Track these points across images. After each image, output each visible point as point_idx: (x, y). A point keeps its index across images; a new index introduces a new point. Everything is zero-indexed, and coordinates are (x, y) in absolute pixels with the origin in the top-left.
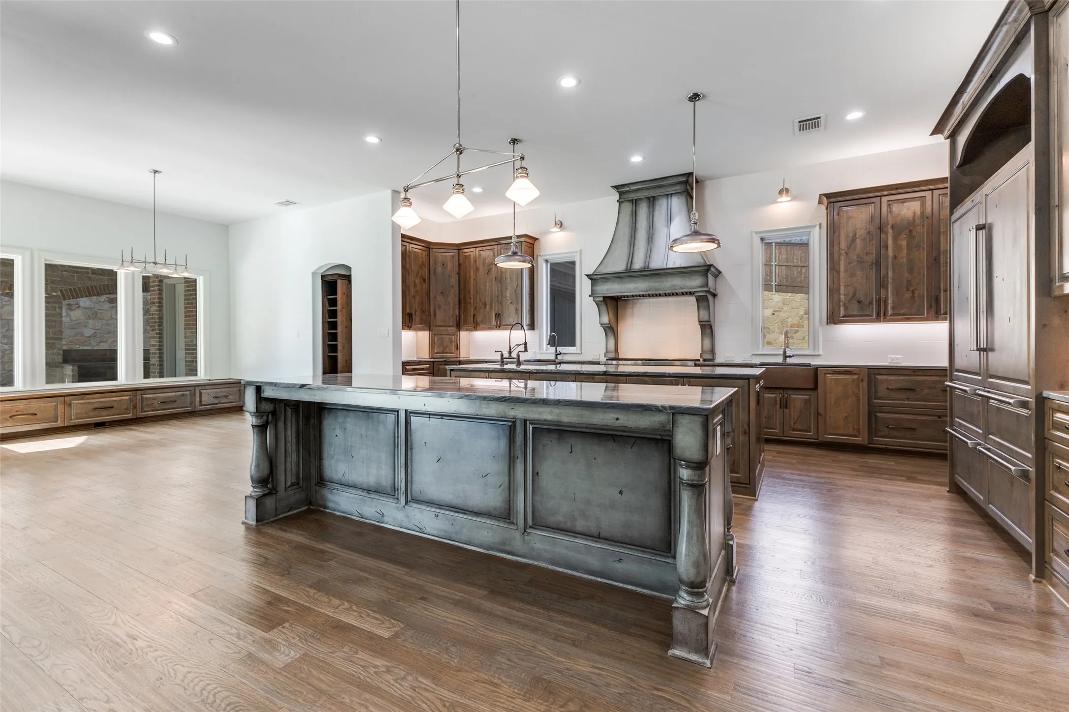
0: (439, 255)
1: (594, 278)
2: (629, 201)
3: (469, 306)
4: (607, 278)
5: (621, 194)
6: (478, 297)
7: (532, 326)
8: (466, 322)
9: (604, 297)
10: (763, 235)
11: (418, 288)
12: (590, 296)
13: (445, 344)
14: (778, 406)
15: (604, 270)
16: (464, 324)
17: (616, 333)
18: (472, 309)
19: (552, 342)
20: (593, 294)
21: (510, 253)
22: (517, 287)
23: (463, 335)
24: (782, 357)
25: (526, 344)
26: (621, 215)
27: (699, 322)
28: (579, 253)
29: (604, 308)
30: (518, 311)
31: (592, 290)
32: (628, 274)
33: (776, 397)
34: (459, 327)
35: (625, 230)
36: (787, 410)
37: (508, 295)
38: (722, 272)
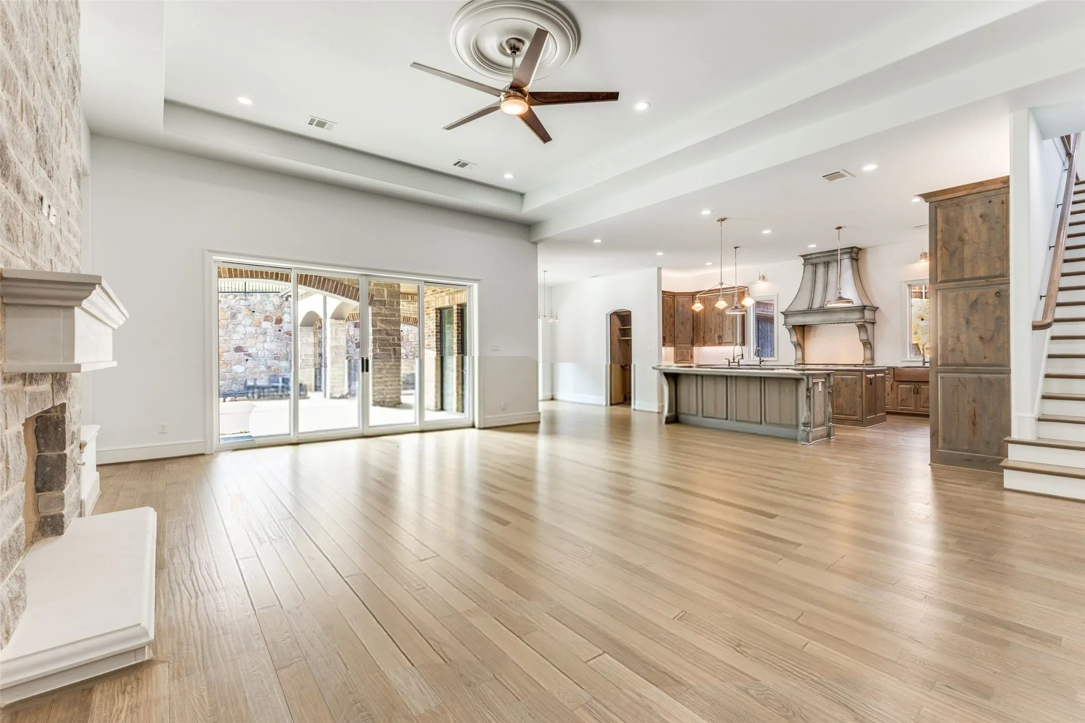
0: (681, 300)
1: (786, 314)
2: (811, 264)
3: (700, 331)
4: (795, 314)
5: (805, 260)
6: (706, 326)
7: (743, 343)
8: (698, 341)
9: (793, 326)
10: (910, 283)
11: (668, 321)
12: (783, 325)
13: (684, 355)
14: (912, 392)
15: (793, 309)
16: (696, 343)
17: (803, 348)
18: (702, 333)
19: (758, 353)
20: (785, 324)
21: (733, 308)
22: (733, 319)
23: (695, 349)
24: (922, 363)
25: (742, 355)
26: (805, 273)
27: (861, 340)
28: (776, 297)
29: (793, 332)
30: (734, 334)
31: (785, 322)
32: (809, 311)
33: (911, 387)
34: (693, 344)
35: (808, 284)
36: (918, 396)
37: (727, 325)
38: (880, 307)
